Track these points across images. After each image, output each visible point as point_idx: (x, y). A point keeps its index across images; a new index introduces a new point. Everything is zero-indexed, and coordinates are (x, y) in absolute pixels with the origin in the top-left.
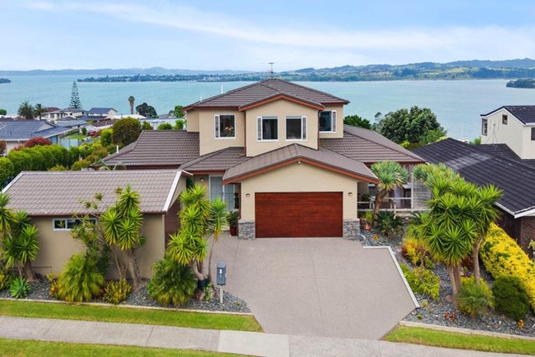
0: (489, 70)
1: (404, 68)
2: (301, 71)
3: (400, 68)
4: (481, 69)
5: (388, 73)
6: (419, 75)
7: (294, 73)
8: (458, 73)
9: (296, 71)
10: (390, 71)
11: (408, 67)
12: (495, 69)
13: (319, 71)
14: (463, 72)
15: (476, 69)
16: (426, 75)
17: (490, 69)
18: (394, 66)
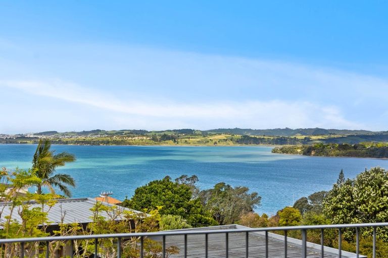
0: (252, 138)
1: (163, 134)
2: (41, 134)
3: (157, 134)
4: (244, 136)
5: (145, 138)
6: (179, 140)
7: (32, 136)
8: (220, 140)
9: (35, 134)
10: (147, 136)
11: (166, 133)
12: (257, 137)
13: (63, 134)
14: (226, 138)
15: (238, 136)
16: (186, 141)
17: (253, 136)
18: (151, 132)
